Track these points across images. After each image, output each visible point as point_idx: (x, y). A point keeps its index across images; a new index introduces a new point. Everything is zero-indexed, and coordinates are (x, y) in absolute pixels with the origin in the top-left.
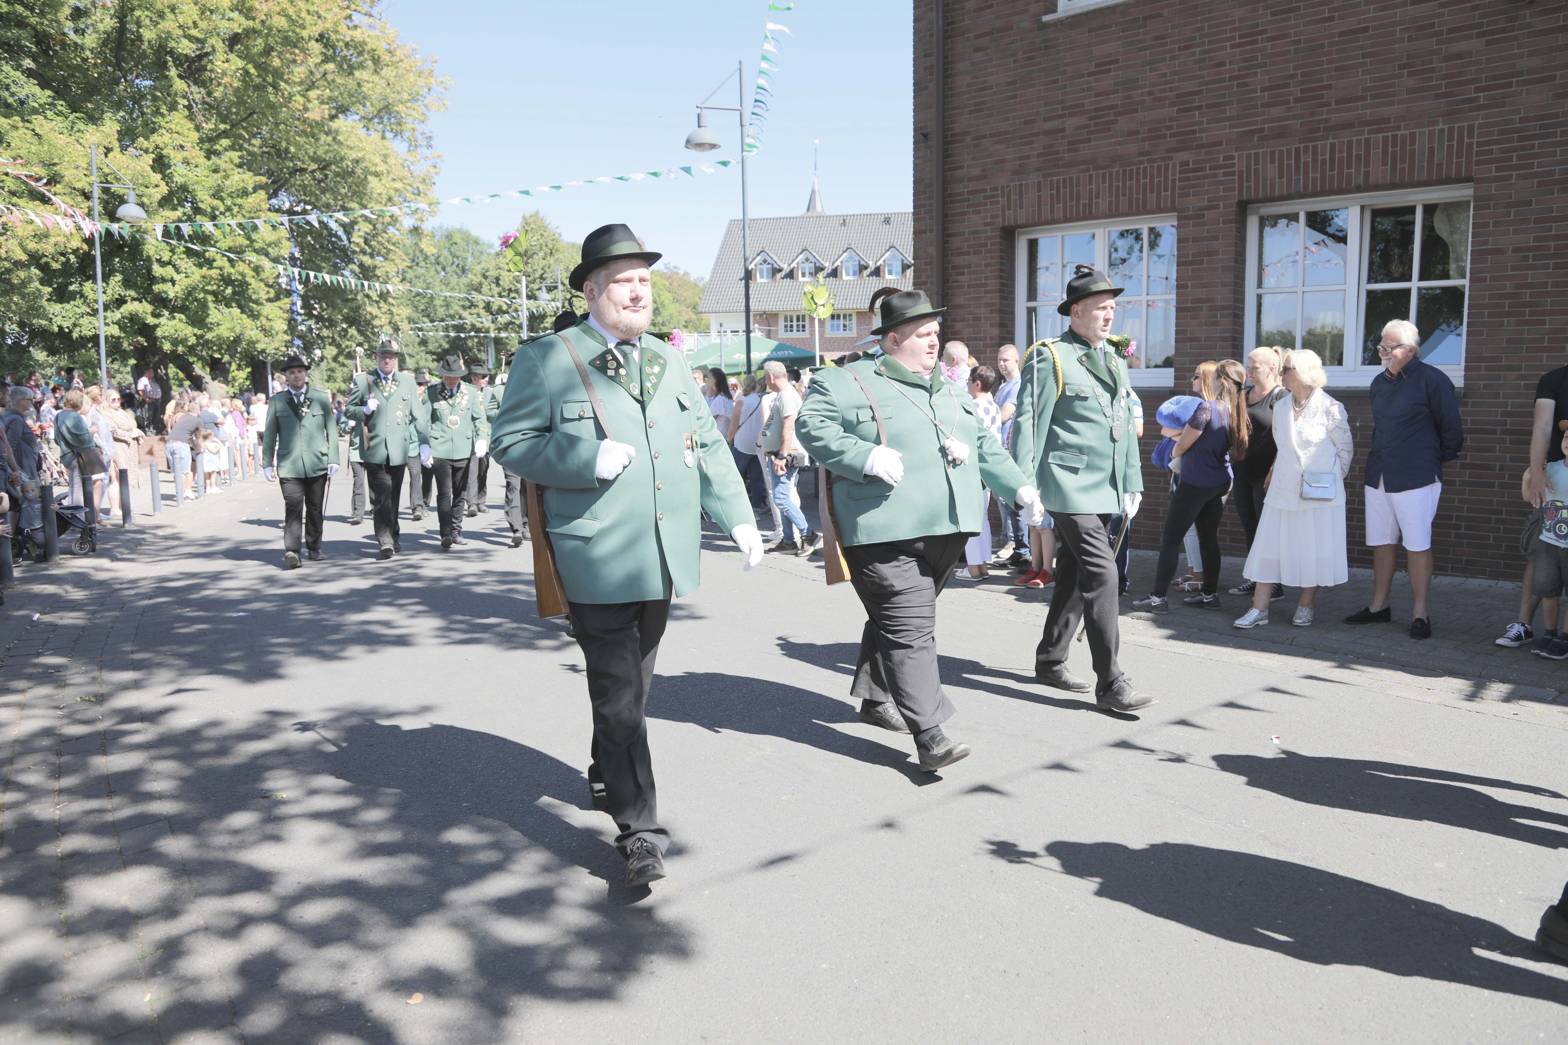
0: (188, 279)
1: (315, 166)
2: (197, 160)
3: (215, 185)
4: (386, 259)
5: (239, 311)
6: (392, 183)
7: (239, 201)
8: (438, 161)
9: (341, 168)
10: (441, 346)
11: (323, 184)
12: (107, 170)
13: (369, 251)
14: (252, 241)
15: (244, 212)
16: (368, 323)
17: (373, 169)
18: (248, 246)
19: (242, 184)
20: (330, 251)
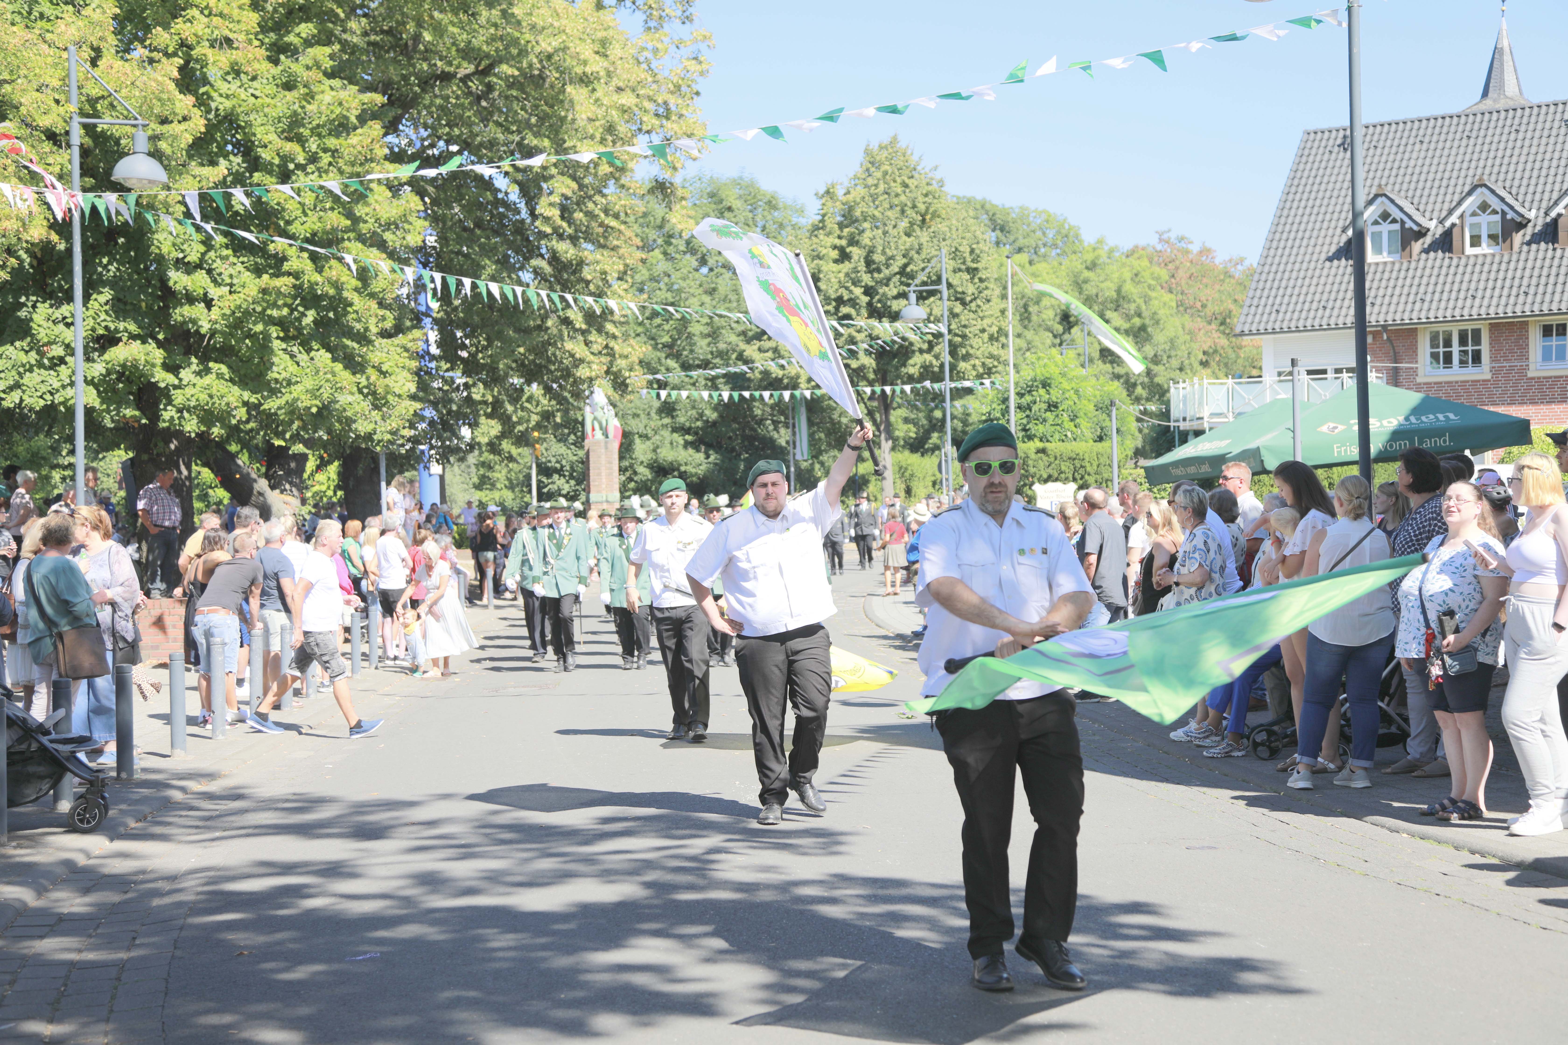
0: (235, 296)
1: (471, 68)
2: (256, 66)
3: (289, 113)
4: (603, 247)
5: (329, 355)
6: (615, 97)
7: (332, 142)
8: (703, 47)
9: (518, 69)
10: (701, 415)
11: (484, 103)
12: (95, 92)
13: (570, 231)
14: (356, 221)
15: (341, 162)
16: (567, 374)
17: (579, 70)
18: (347, 230)
19: (338, 111)
20: (497, 233)
